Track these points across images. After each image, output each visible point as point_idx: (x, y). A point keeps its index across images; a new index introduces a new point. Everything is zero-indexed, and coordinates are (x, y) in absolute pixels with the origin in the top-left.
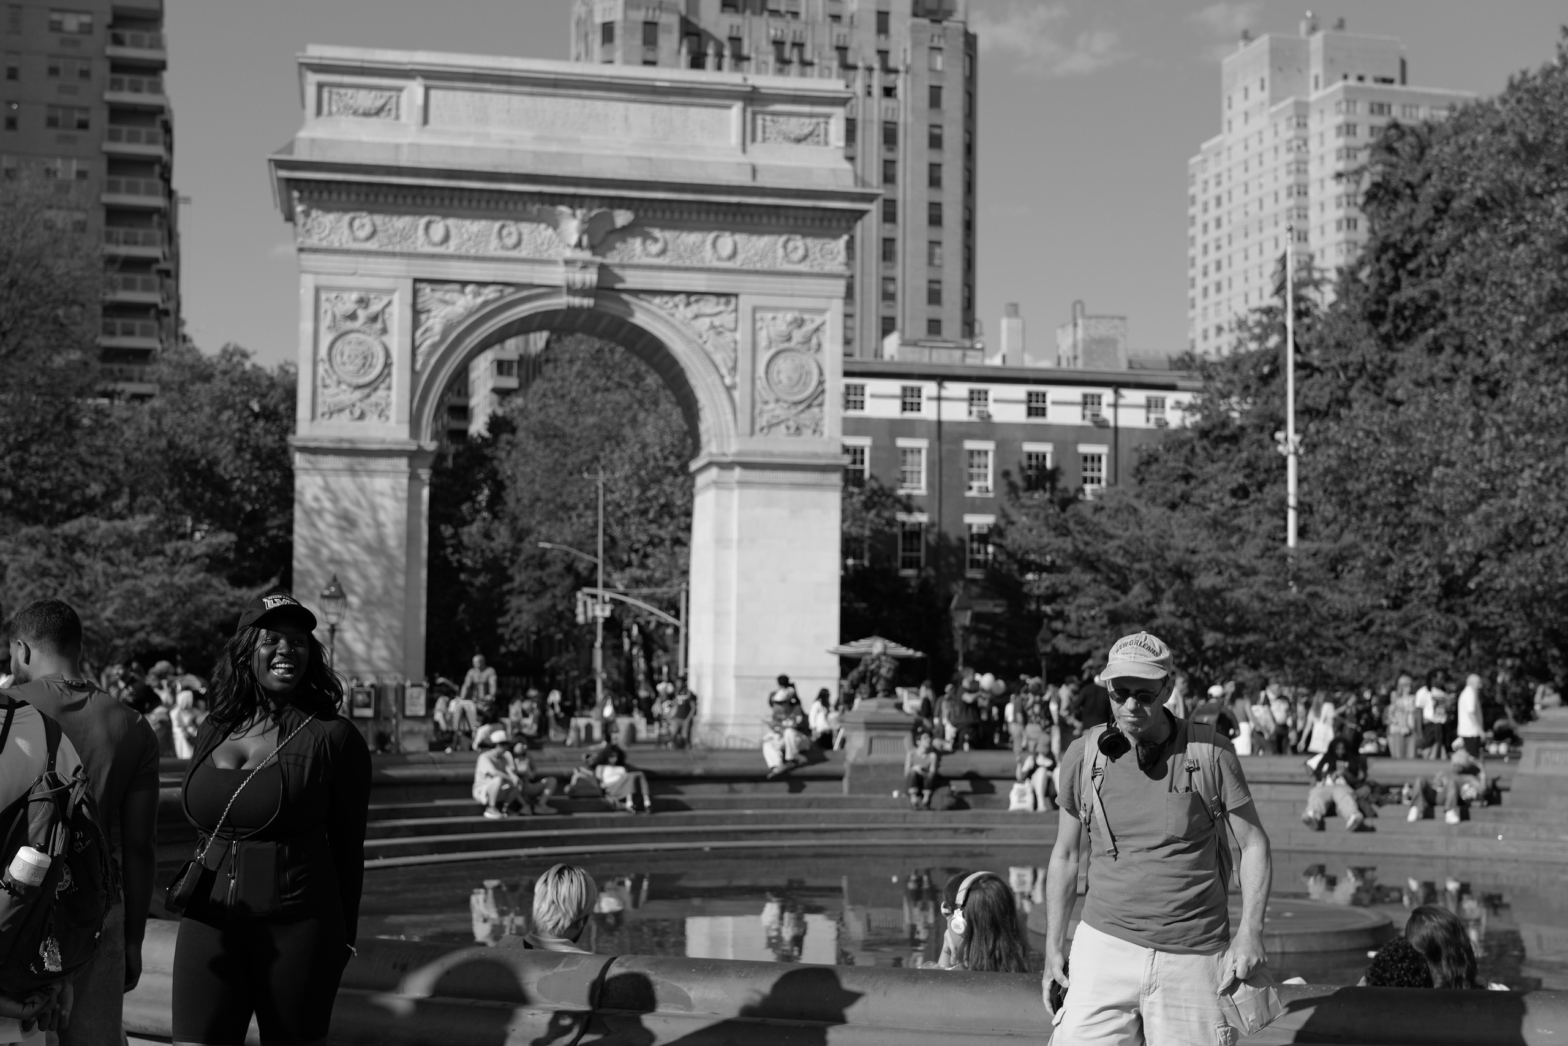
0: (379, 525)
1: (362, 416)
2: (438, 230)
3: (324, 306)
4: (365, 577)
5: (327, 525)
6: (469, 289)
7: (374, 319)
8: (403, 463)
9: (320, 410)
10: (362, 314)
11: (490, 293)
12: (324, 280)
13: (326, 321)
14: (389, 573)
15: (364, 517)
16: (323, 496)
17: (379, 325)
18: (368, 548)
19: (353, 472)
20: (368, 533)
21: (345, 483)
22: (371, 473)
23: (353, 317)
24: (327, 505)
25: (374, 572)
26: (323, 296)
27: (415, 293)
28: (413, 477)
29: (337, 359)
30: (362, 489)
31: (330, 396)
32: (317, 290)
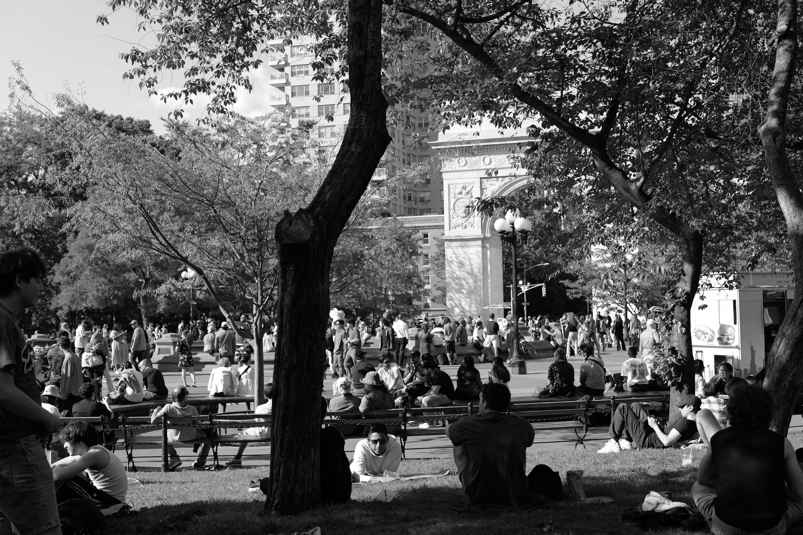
0: (471, 264)
1: (466, 227)
2: (487, 160)
3: (452, 190)
4: (467, 283)
5: (455, 266)
6: (500, 179)
7: (468, 193)
8: (480, 242)
9: (452, 226)
10: (464, 192)
11: (507, 180)
12: (451, 182)
13: (452, 195)
14: (476, 281)
15: (467, 262)
16: (453, 256)
17: (470, 195)
18: (468, 273)
19: (462, 246)
20: (468, 268)
21: (460, 251)
22: (468, 247)
23: (461, 193)
24: (455, 259)
25: (471, 281)
26: (451, 187)
27: (481, 183)
28: (483, 247)
29: (456, 208)
30: (465, 253)
31: (454, 221)
32: (449, 185)
